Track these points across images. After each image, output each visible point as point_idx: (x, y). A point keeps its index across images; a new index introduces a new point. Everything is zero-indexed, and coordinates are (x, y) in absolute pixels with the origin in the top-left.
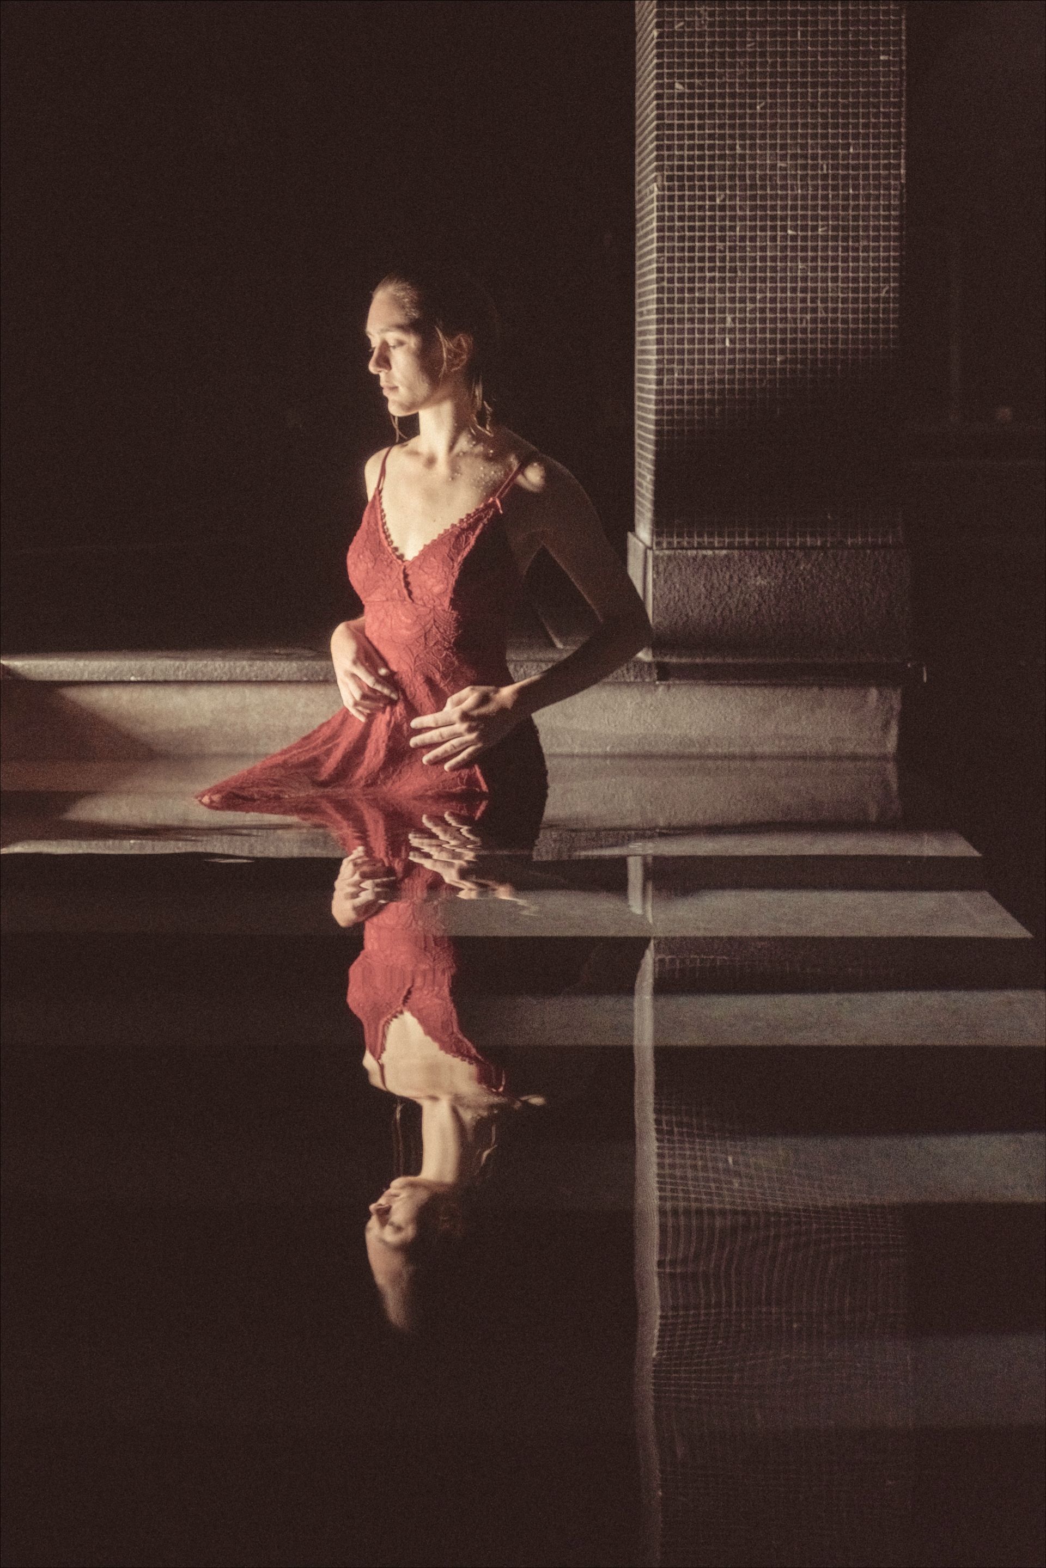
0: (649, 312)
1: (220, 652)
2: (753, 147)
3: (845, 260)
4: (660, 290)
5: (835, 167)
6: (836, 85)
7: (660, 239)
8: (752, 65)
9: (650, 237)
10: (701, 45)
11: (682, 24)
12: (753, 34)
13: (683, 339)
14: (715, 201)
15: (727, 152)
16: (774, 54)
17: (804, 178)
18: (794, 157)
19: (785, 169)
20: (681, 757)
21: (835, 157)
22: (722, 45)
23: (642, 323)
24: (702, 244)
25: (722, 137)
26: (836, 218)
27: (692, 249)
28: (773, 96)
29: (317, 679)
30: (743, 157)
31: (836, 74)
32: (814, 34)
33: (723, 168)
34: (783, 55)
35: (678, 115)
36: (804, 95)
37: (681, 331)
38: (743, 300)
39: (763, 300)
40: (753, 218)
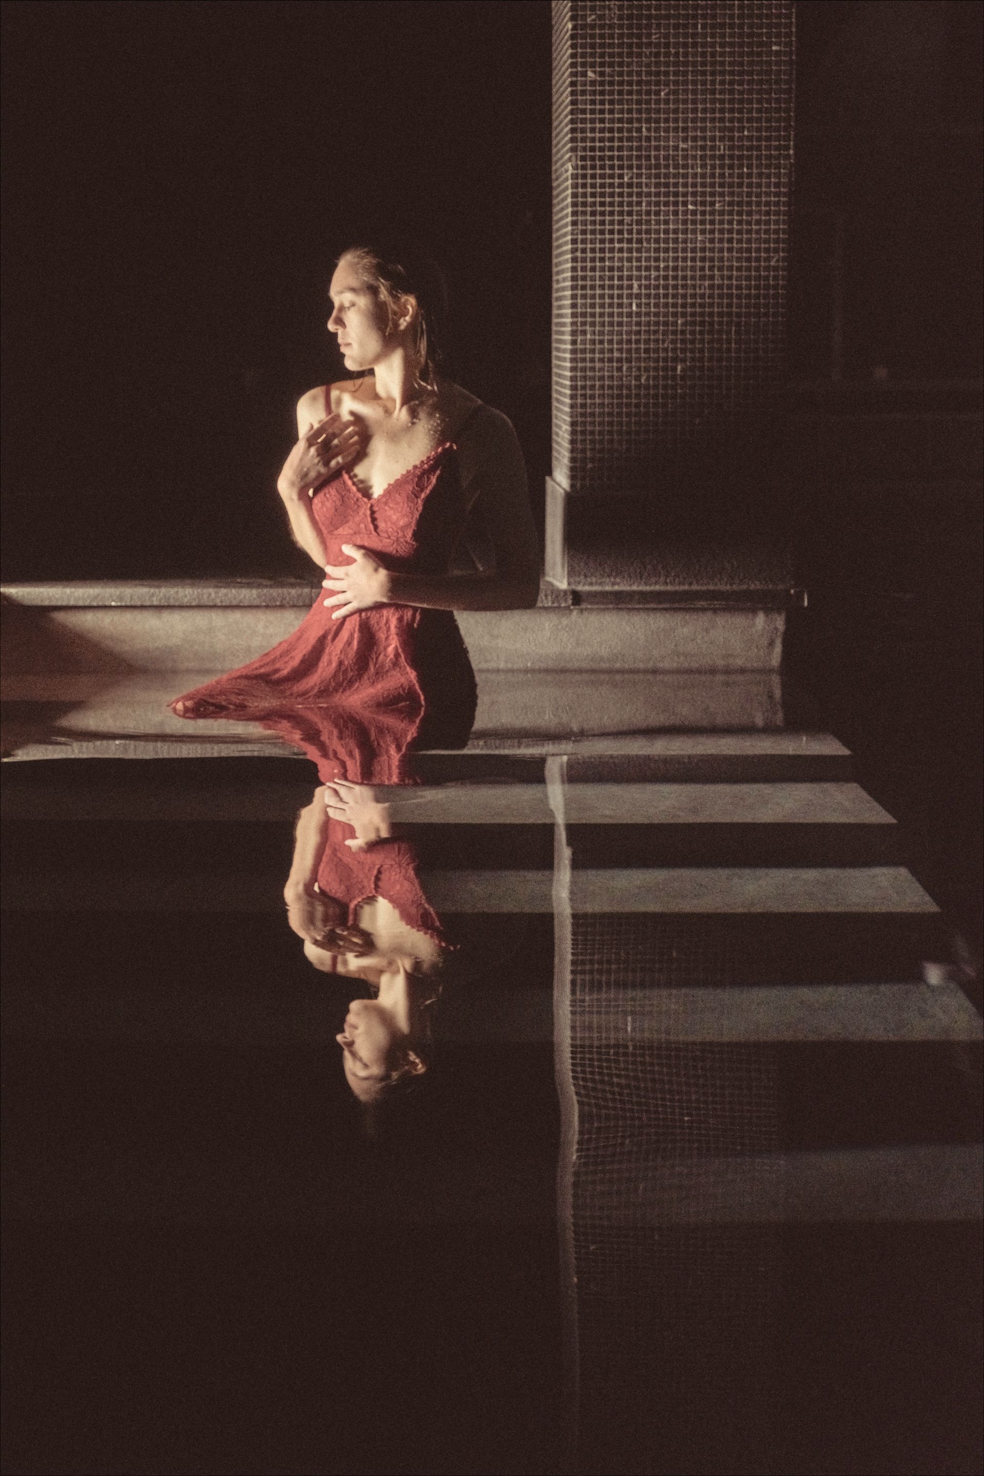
0: (564, 280)
1: (189, 581)
2: (657, 130)
3: (739, 232)
4: (574, 260)
5: (731, 148)
6: (732, 73)
7: (574, 213)
8: (657, 55)
9: (565, 212)
10: (611, 36)
11: (593, 17)
12: (658, 26)
13: (595, 304)
14: (623, 179)
15: (635, 134)
16: (676, 45)
17: (703, 158)
18: (695, 139)
19: (687, 150)
20: (593, 671)
21: (731, 139)
22: (630, 36)
23: (558, 290)
24: (612, 218)
25: (630, 121)
26: (732, 194)
27: (603, 223)
28: (676, 83)
29: (274, 604)
30: (648, 139)
31: (731, 64)
32: (713, 26)
33: (631, 149)
34: (685, 45)
35: (591, 100)
36: (704, 83)
37: (593, 297)
38: (648, 269)
39: (666, 268)
40: (658, 194)
